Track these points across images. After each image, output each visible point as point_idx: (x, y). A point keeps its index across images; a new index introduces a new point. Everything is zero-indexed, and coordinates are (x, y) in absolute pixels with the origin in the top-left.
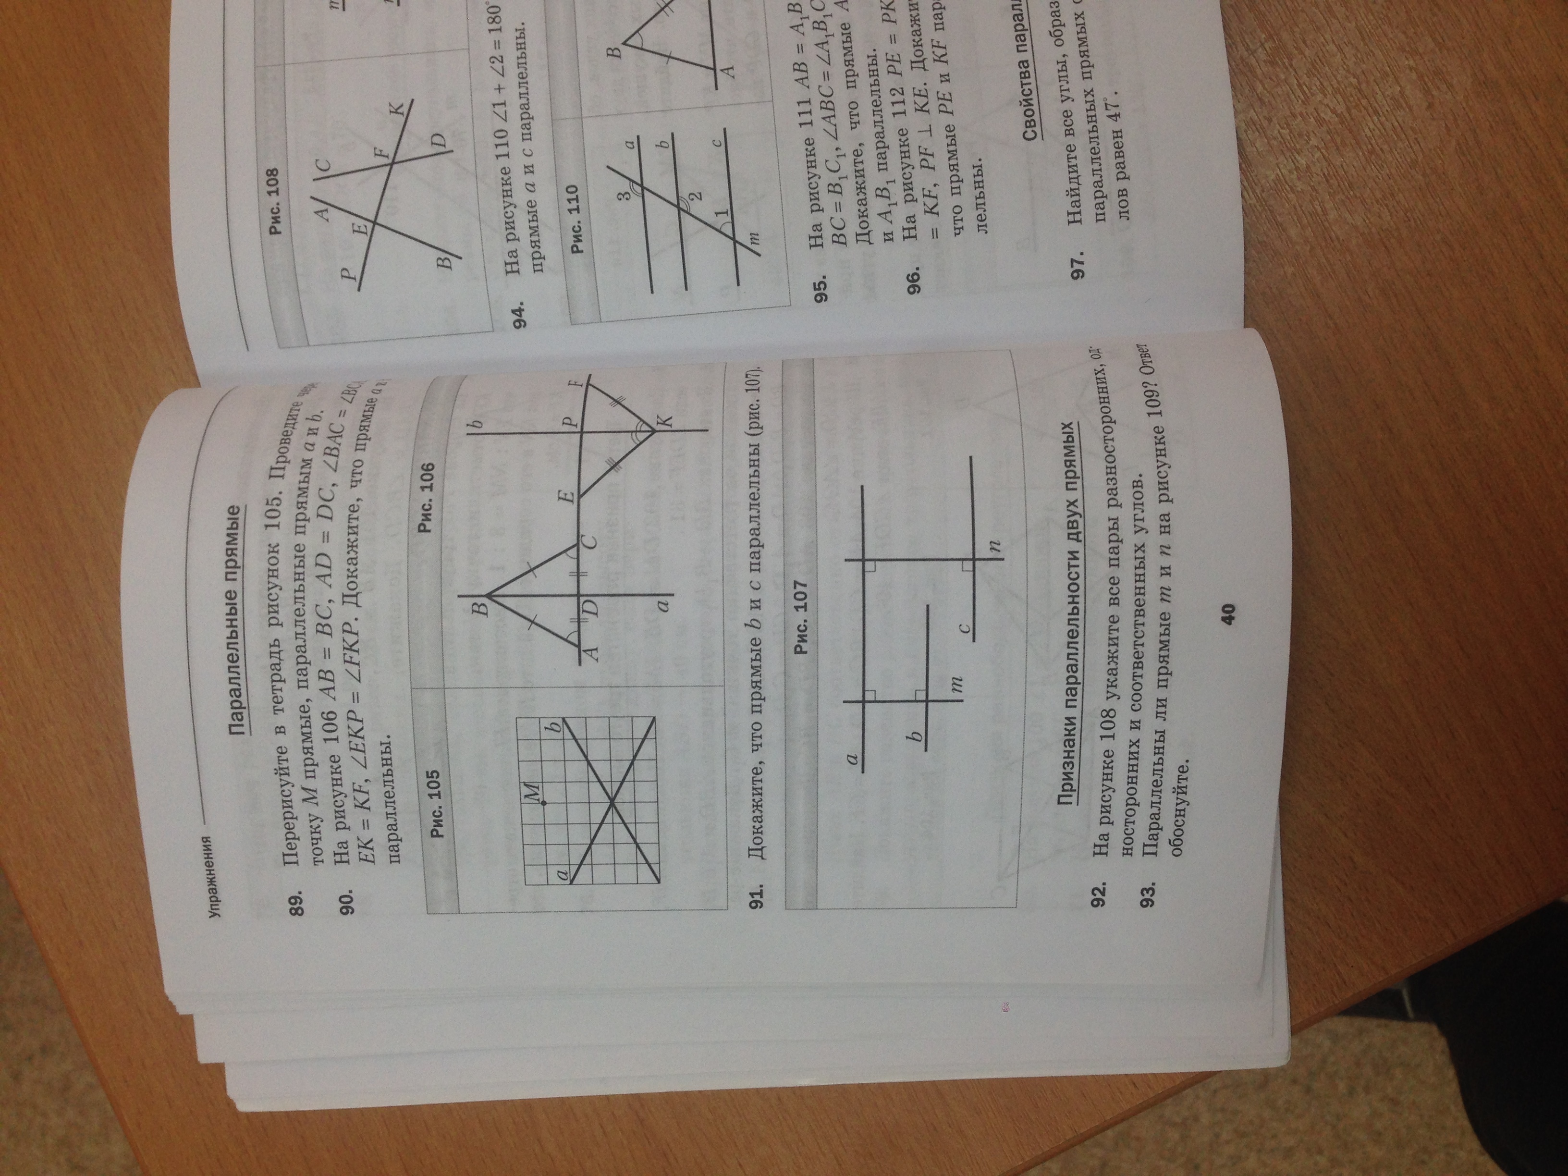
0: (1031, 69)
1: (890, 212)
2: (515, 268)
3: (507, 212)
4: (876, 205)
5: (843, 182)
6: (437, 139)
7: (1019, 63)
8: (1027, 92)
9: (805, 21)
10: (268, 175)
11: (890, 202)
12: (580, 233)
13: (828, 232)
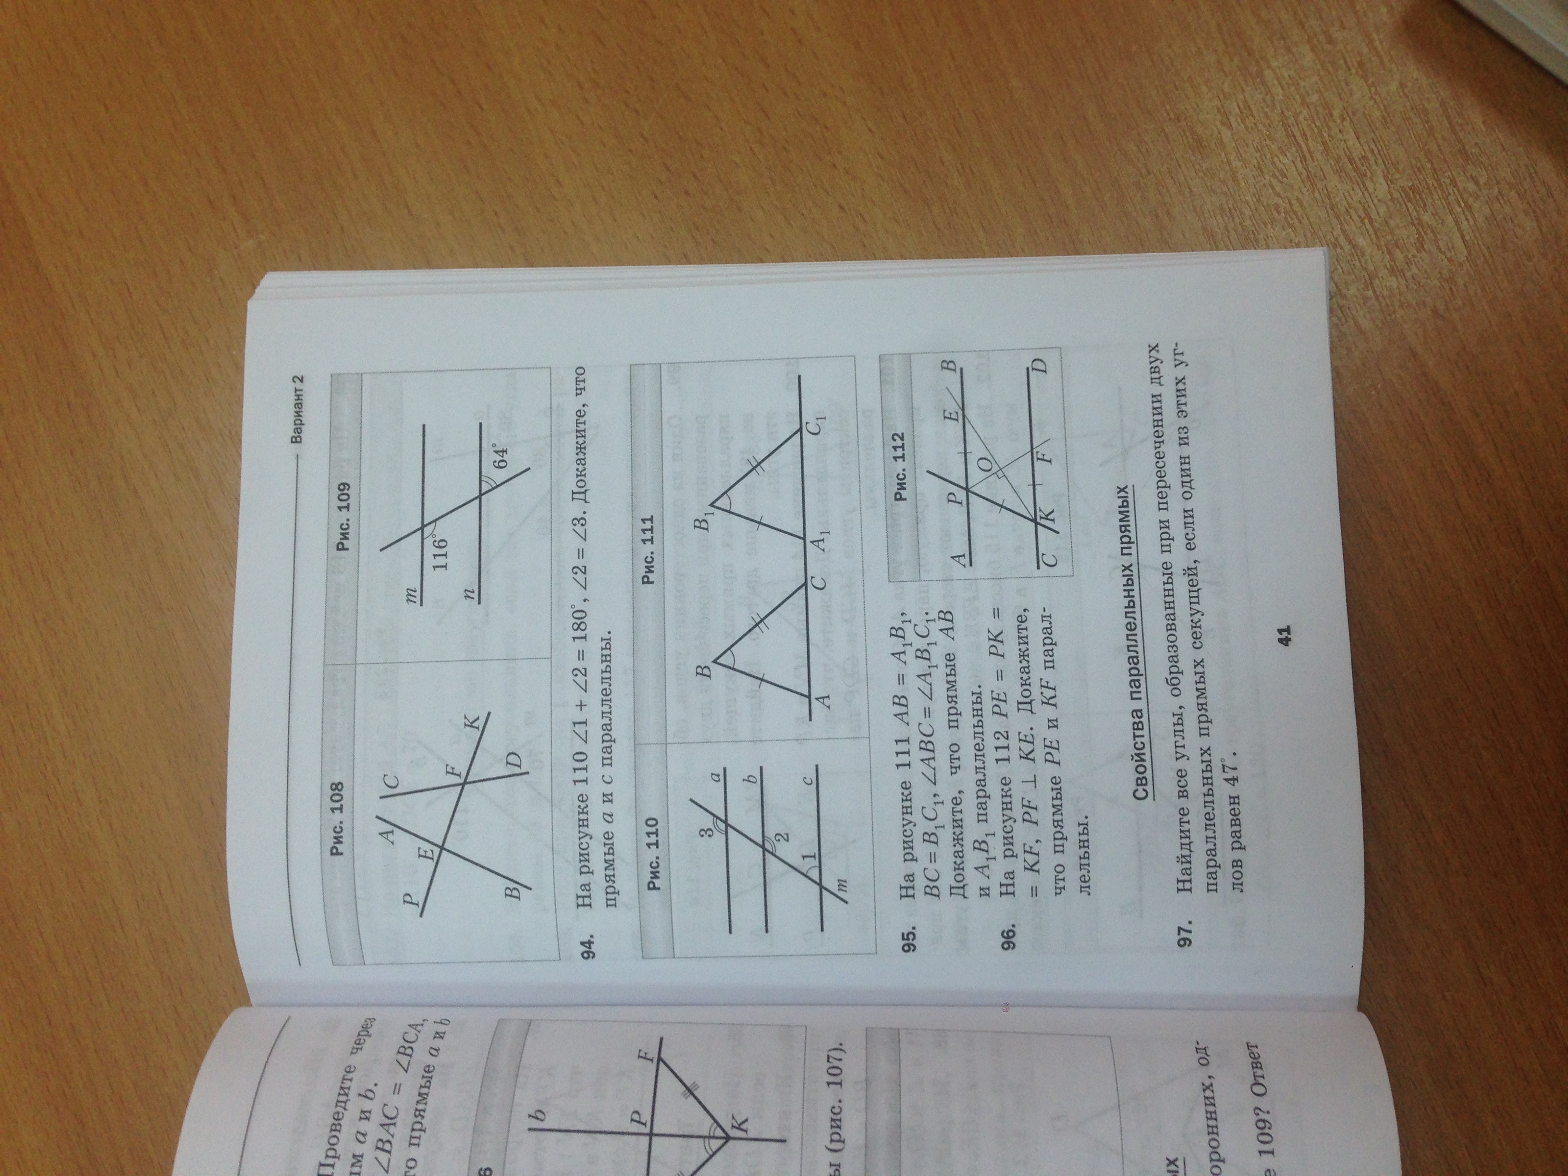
0: (1144, 720)
1: (988, 867)
2: (587, 901)
3: (582, 843)
4: (973, 858)
5: (939, 832)
6: (513, 759)
7: (1133, 712)
8: (1139, 746)
9: (908, 648)
10: (332, 789)
11: (989, 857)
12: (657, 870)
13: (920, 882)
